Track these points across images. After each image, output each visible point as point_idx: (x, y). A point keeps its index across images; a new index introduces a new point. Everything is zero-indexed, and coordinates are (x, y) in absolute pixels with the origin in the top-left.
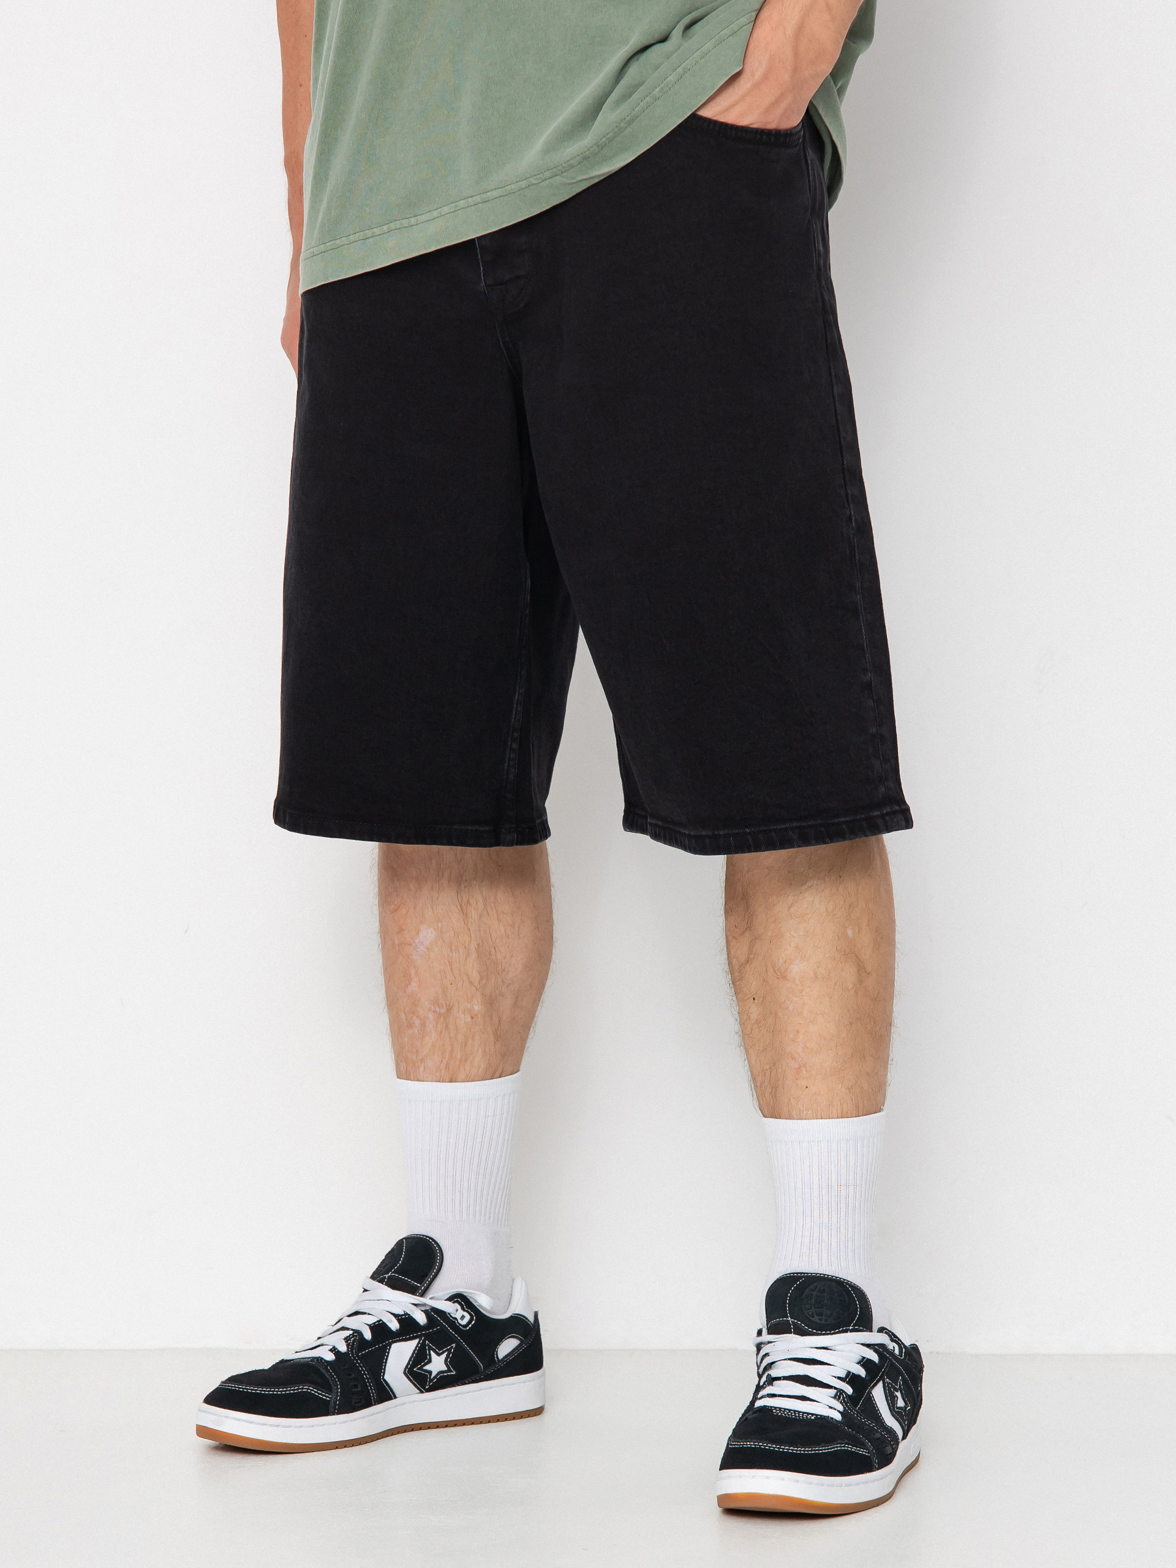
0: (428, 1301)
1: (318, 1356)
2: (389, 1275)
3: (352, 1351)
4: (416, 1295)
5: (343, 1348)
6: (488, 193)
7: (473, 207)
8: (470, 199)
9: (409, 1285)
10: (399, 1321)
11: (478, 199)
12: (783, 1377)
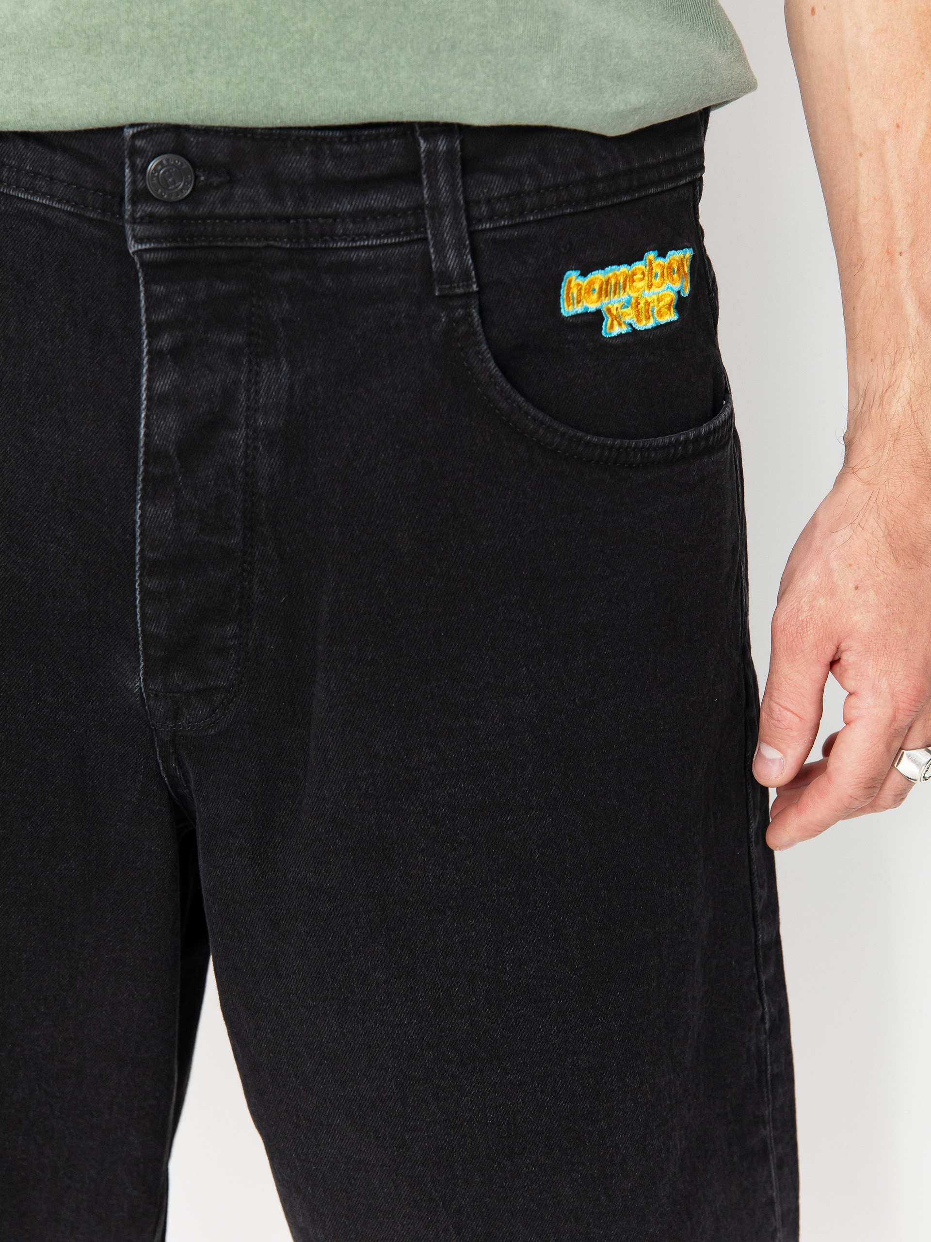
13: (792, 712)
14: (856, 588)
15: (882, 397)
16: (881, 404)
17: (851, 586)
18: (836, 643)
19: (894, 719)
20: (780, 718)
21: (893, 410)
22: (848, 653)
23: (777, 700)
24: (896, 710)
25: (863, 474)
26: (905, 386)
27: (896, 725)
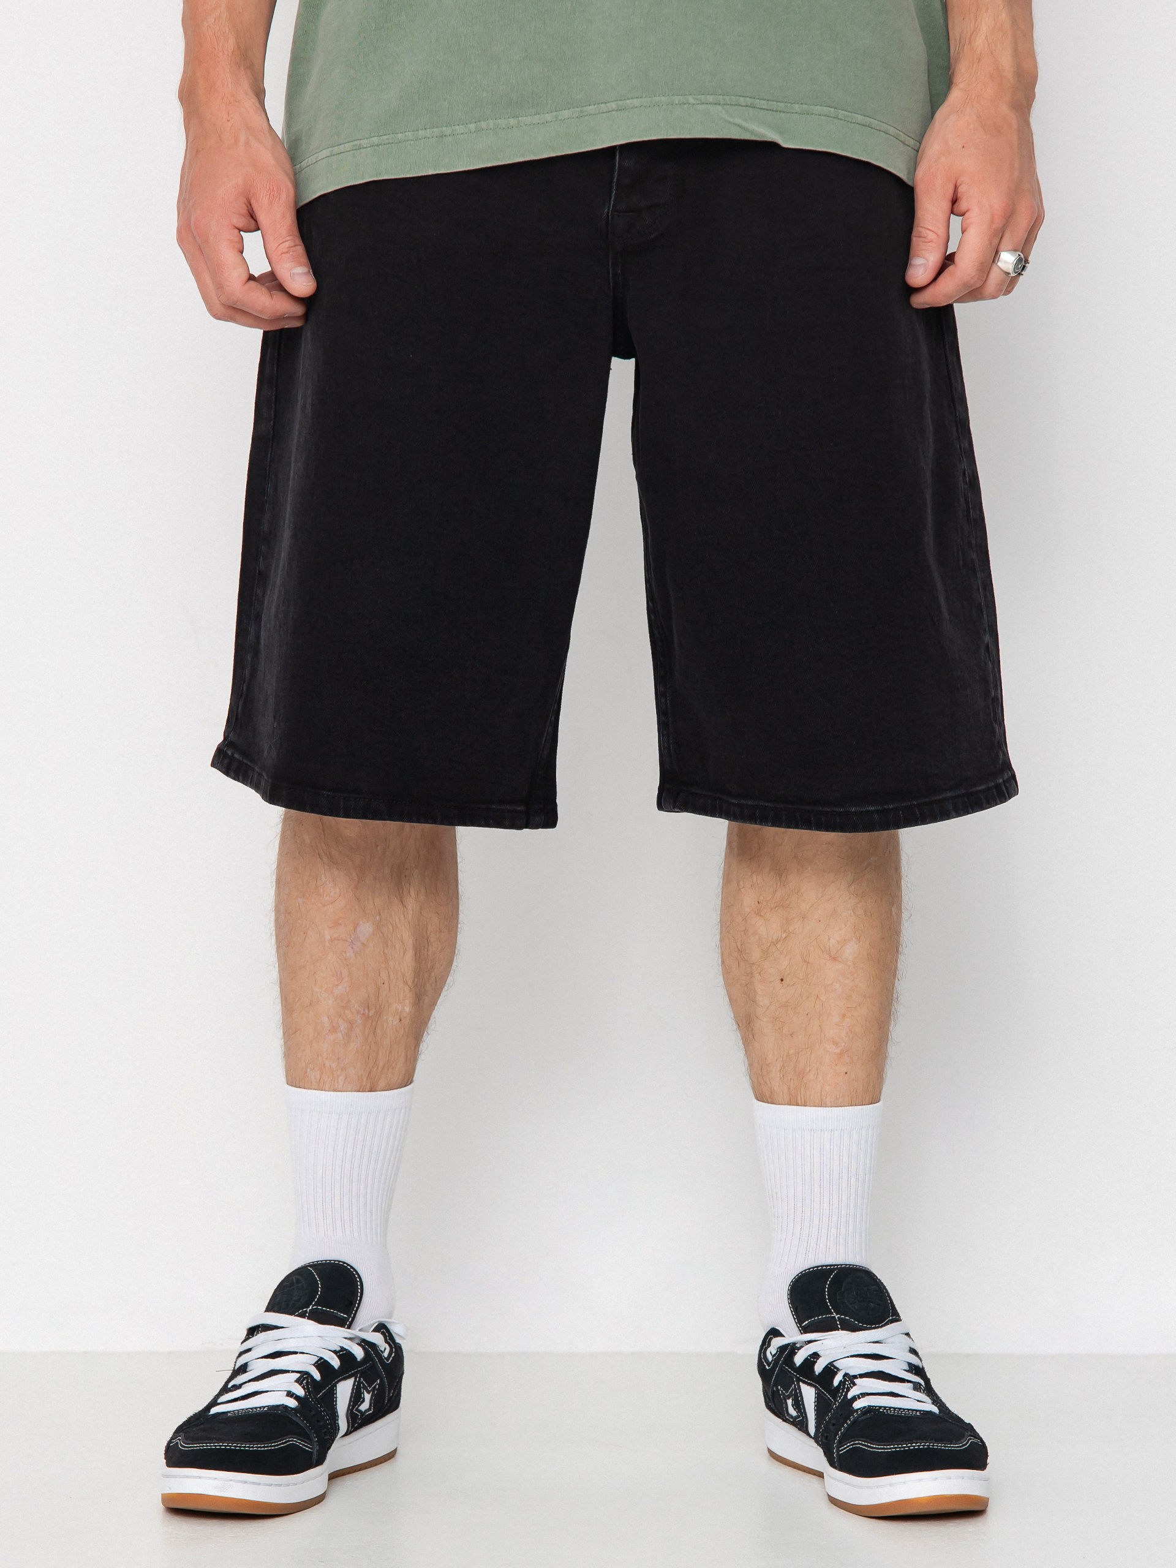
0: (355, 1332)
1: (282, 1403)
2: (310, 1308)
3: (310, 1394)
4: (344, 1327)
5: (300, 1392)
6: (628, 101)
7: (604, 115)
8: (602, 106)
9: (337, 1317)
10: (339, 1357)
11: (613, 105)
12: (859, 1375)
13: (933, 231)
14: (963, 147)
15: (970, 38)
16: (970, 43)
17: (960, 146)
18: (954, 183)
19: (992, 221)
20: (926, 235)
21: (977, 43)
22: (962, 186)
23: (922, 225)
24: (993, 216)
25: (962, 86)
26: (984, 29)
27: (994, 226)
